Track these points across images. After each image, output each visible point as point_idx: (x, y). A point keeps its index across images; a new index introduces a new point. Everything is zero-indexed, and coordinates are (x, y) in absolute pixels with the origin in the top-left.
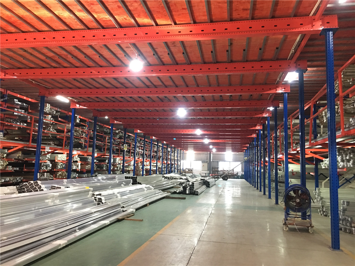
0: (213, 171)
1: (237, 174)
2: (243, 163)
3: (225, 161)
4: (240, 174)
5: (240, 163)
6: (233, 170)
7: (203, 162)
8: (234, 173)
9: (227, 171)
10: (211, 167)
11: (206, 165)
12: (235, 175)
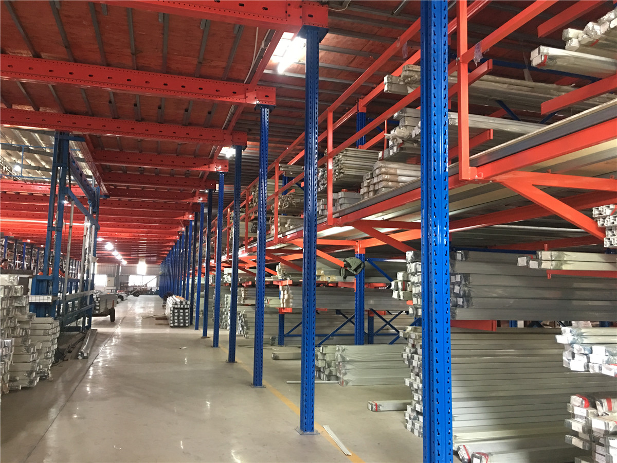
0: (121, 287)
1: (151, 289)
2: (159, 277)
3: (136, 274)
4: (154, 290)
5: (155, 276)
6: (146, 285)
7: (109, 276)
8: (147, 288)
9: (139, 286)
10: (120, 282)
11: (113, 279)
12: (149, 291)
